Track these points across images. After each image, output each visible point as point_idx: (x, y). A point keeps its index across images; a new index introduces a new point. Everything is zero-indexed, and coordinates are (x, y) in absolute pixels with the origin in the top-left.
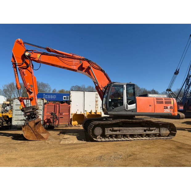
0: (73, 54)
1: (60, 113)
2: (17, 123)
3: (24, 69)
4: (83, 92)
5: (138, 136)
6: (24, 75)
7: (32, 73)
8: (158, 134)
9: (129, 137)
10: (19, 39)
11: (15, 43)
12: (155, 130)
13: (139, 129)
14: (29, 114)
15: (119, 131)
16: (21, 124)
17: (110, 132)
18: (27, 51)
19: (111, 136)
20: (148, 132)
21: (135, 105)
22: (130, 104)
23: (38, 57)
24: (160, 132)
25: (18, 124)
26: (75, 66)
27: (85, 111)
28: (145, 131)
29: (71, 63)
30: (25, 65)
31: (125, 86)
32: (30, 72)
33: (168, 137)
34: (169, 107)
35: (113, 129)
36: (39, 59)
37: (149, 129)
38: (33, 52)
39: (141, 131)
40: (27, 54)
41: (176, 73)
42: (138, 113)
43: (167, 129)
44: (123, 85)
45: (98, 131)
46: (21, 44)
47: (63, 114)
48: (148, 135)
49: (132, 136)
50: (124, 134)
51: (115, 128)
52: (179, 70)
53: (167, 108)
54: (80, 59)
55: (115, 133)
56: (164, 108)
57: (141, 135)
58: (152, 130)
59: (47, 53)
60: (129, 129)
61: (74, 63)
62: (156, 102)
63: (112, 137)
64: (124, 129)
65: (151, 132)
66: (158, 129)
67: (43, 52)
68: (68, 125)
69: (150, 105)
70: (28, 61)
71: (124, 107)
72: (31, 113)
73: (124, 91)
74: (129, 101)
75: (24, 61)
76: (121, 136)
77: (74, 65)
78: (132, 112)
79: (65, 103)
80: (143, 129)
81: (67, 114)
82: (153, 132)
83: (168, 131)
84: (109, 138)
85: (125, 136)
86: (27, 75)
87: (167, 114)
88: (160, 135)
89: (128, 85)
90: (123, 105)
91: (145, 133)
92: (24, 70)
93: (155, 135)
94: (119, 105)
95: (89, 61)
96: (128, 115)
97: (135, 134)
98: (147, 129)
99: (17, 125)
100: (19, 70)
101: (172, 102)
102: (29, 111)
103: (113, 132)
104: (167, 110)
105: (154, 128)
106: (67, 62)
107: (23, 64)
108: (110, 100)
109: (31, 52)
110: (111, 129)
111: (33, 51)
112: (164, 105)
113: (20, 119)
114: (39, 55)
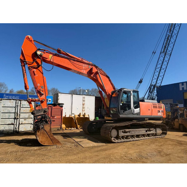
0: (82, 59)
1: (52, 116)
2: (3, 128)
3: (35, 68)
4: (71, 95)
5: (142, 136)
6: (35, 75)
7: (42, 73)
8: (155, 134)
9: (135, 137)
10: (29, 36)
11: (25, 39)
12: (153, 130)
13: (143, 130)
14: (40, 117)
15: (129, 132)
16: (8, 129)
17: (123, 133)
18: (39, 50)
19: (123, 137)
20: (148, 133)
21: (139, 109)
22: (136, 108)
23: (50, 57)
24: (156, 132)
25: (5, 129)
26: (84, 71)
27: (73, 114)
28: (146, 131)
29: (82, 67)
30: (35, 64)
31: (132, 92)
32: (41, 72)
33: (160, 136)
34: (161, 111)
35: (125, 130)
36: (51, 60)
37: (150, 129)
38: (45, 52)
39: (144, 132)
40: (39, 53)
41: (141, 82)
42: (142, 116)
43: (160, 129)
44: (130, 92)
45: (114, 133)
46: (31, 41)
47: (55, 117)
48: (148, 135)
49: (138, 136)
50: (132, 134)
51: (127, 130)
52: (142, 79)
53: (160, 112)
54: (89, 64)
55: (126, 134)
56: (158, 112)
57: (144, 135)
58: (151, 131)
59: (59, 55)
60: (136, 131)
61: (84, 67)
62: (152, 107)
63: (123, 139)
64: (133, 131)
65: (150, 132)
66: (155, 129)
67: (55, 53)
68: (60, 129)
69: (149, 110)
70: (39, 61)
71: (132, 111)
72: (42, 116)
73: (131, 96)
74: (135, 105)
75: (35, 61)
76: (130, 137)
77: (83, 69)
78: (137, 115)
79: (58, 106)
80: (145, 130)
81: (60, 117)
82: (151, 132)
83: (161, 131)
84: (121, 139)
85: (132, 136)
86: (37, 75)
87: (160, 117)
88: (156, 135)
89: (134, 91)
90: (131, 109)
91: (146, 133)
92: (35, 70)
93: (153, 135)
94: (127, 109)
95: (96, 67)
96: (134, 118)
97: (140, 135)
98: (148, 129)
99: (3, 131)
100: (29, 69)
101: (163, 107)
102: (40, 114)
103: (125, 134)
104: (160, 113)
105: (153, 129)
106: (78, 66)
107: (33, 63)
108: (121, 104)
109: (43, 51)
110: (123, 131)
111: (45, 50)
112: (158, 109)
113: (7, 124)
114: (51, 56)
